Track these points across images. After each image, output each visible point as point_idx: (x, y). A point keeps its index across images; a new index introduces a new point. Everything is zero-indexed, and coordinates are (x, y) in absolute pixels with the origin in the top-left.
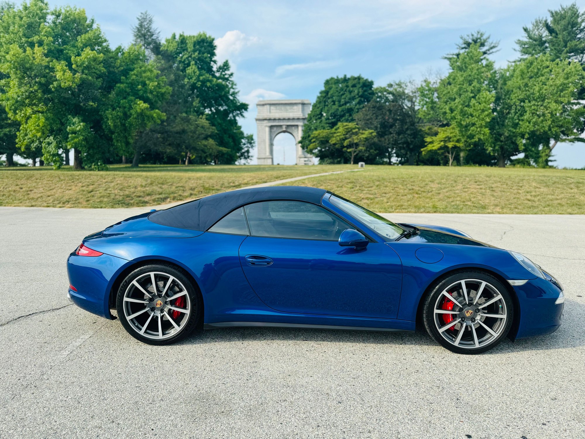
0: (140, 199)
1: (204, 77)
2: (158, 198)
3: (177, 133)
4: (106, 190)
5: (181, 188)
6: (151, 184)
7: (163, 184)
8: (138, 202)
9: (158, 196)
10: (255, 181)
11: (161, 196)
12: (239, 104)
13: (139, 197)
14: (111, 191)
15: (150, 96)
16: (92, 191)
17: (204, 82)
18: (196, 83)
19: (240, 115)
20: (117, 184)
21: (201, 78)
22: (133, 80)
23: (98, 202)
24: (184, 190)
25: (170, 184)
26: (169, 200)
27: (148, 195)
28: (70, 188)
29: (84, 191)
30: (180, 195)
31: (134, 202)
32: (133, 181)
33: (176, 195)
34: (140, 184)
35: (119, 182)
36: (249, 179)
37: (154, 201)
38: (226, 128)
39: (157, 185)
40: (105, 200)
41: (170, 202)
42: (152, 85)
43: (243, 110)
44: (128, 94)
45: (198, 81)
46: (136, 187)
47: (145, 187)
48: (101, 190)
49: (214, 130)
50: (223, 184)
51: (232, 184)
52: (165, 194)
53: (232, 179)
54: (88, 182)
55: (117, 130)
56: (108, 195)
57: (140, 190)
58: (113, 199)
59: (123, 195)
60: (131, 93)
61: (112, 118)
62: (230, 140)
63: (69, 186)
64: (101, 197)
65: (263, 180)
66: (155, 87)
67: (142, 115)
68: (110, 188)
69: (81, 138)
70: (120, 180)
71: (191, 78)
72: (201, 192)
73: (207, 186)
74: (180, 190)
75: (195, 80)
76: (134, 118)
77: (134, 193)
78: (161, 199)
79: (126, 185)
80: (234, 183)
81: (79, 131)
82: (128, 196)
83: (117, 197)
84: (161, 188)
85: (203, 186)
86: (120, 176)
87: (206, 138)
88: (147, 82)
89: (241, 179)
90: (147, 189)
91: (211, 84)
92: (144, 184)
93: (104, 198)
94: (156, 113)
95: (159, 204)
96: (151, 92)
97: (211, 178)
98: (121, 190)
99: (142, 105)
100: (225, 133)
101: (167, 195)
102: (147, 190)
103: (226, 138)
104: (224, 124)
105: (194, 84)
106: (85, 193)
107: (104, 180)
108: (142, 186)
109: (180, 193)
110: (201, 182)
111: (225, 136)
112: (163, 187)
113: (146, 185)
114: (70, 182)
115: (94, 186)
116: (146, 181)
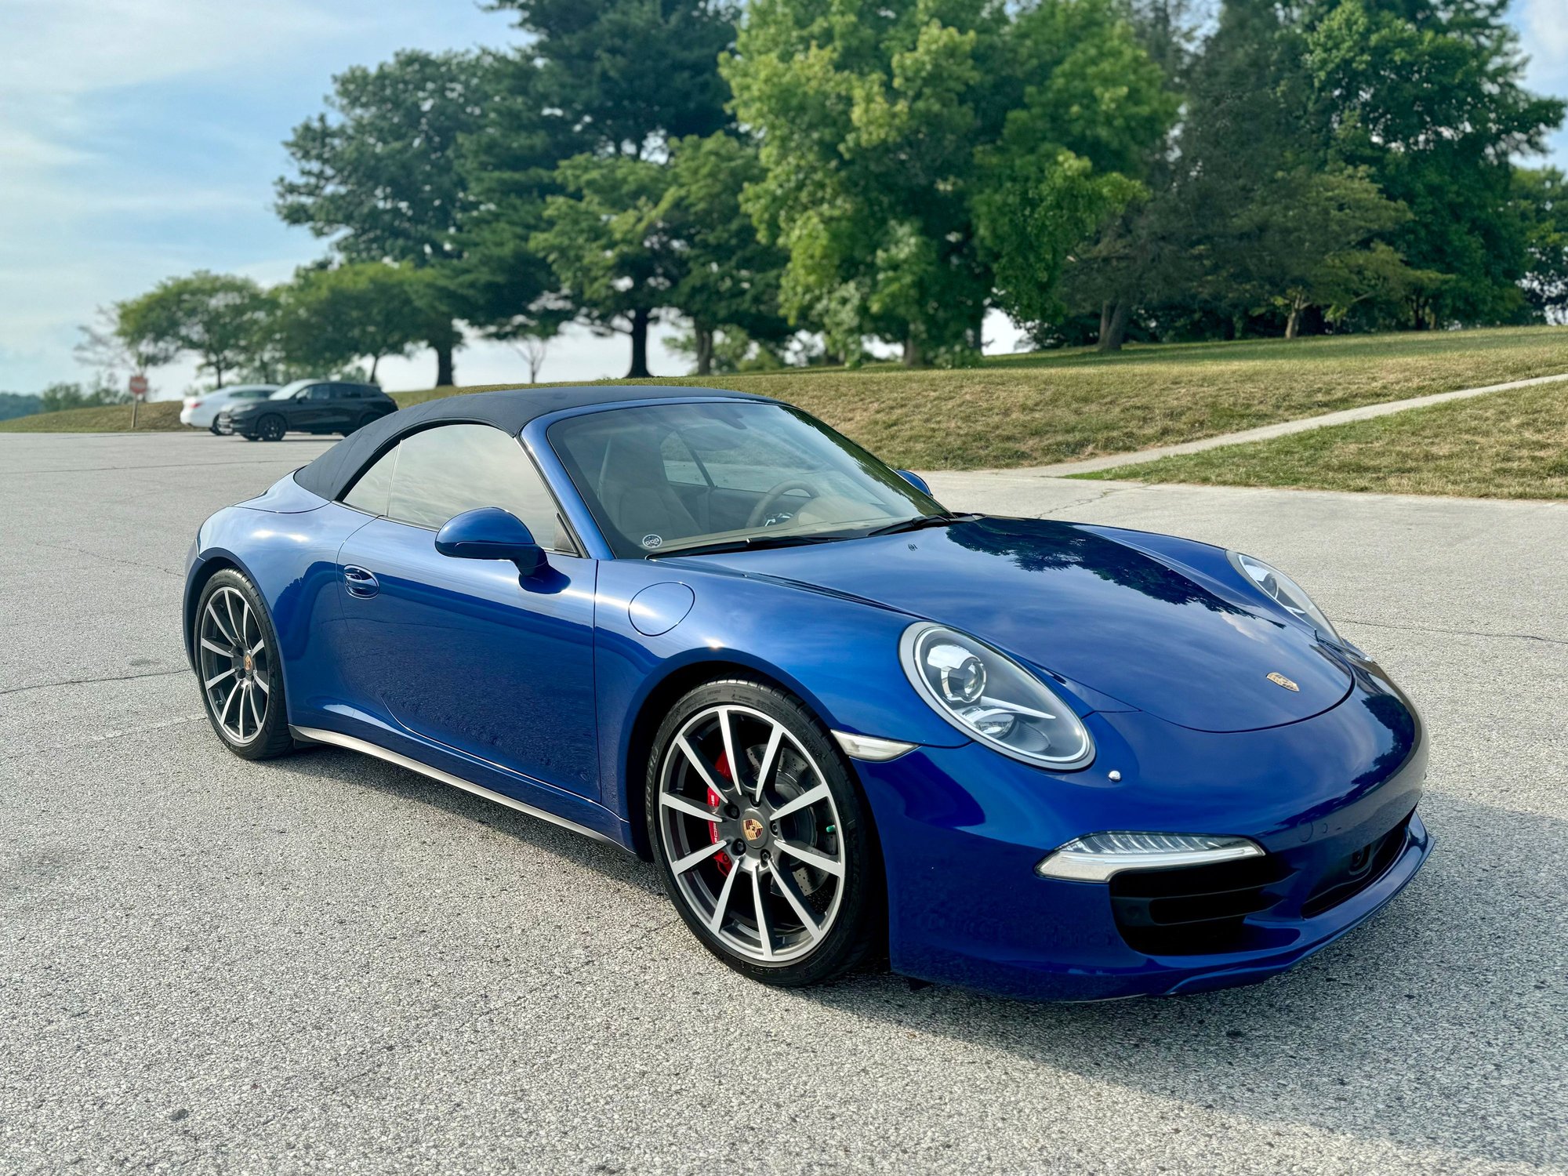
0: (1010, 445)
1: (1385, 32)
2: (1059, 444)
3: (1241, 237)
4: (927, 420)
5: (1139, 413)
6: (1054, 401)
7: (1086, 400)
8: (999, 453)
9: (1060, 438)
10: (1416, 382)
11: (1070, 438)
12: (1523, 105)
13: (1009, 438)
14: (939, 422)
15: (1103, 132)
16: (895, 424)
17: (1381, 53)
18: (1352, 60)
19: (1525, 147)
20: (960, 406)
21: (1374, 39)
22: (1059, 91)
23: (899, 453)
24: (1145, 419)
25: (1108, 399)
26: (1090, 448)
27: (1036, 433)
28: (850, 415)
29: (876, 423)
30: (1130, 435)
31: (987, 456)
32: (1003, 394)
33: (1115, 434)
34: (1021, 400)
35: (968, 397)
36: (1392, 377)
37: (1047, 451)
38: (1461, 199)
39: (1068, 405)
40: (919, 446)
41: (1093, 455)
42: (1109, 98)
43: (1542, 127)
44: (1044, 139)
45: (1363, 51)
46: (1007, 412)
47: (1032, 410)
48: (917, 420)
49: (1399, 211)
50: (1286, 397)
51: (1320, 397)
52: (1082, 430)
53: (1326, 379)
54: (895, 399)
55: (1007, 248)
56: (929, 434)
57: (1017, 419)
58: (939, 445)
59: (966, 435)
60: (1049, 135)
61: (990, 212)
62: (1475, 242)
63: (850, 411)
64: (910, 439)
65: (1450, 381)
66: (1120, 103)
67: (1069, 196)
68: (939, 414)
69: (908, 279)
70: (972, 393)
71: (1337, 46)
72: (1202, 423)
73: (1226, 402)
74: (1133, 417)
75: (1350, 49)
76: (1050, 208)
77: (997, 427)
78: (1068, 445)
79: (985, 405)
80: (1328, 392)
81: (905, 261)
82: (978, 437)
83: (951, 439)
84: (1077, 412)
85: (1213, 405)
86: (976, 380)
87: (1365, 244)
88: (1098, 91)
89: (1363, 378)
90: (1037, 415)
91: (1409, 53)
92: (1030, 403)
93: (916, 441)
94: (1113, 184)
95: (1059, 461)
96: (1109, 120)
97: (1250, 378)
98: (967, 419)
99: (1071, 163)
100: (1457, 218)
101: (1086, 435)
102: (1034, 420)
103: (1459, 236)
104: (1455, 188)
105: (1347, 63)
106: (878, 427)
107: (932, 394)
108: (1024, 408)
109: (1133, 426)
110: (1212, 390)
111: (1454, 227)
112: (1086, 409)
113: (1037, 404)
114: (857, 399)
115: (904, 410)
116: (1041, 392)
